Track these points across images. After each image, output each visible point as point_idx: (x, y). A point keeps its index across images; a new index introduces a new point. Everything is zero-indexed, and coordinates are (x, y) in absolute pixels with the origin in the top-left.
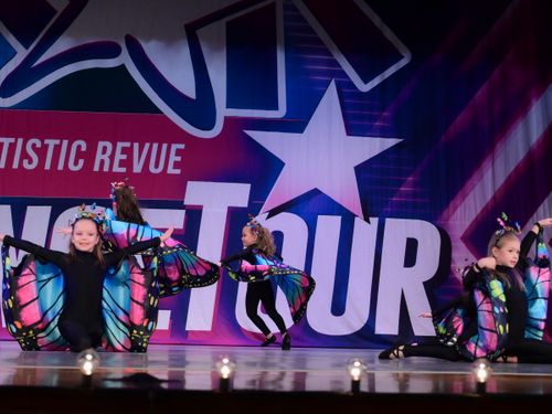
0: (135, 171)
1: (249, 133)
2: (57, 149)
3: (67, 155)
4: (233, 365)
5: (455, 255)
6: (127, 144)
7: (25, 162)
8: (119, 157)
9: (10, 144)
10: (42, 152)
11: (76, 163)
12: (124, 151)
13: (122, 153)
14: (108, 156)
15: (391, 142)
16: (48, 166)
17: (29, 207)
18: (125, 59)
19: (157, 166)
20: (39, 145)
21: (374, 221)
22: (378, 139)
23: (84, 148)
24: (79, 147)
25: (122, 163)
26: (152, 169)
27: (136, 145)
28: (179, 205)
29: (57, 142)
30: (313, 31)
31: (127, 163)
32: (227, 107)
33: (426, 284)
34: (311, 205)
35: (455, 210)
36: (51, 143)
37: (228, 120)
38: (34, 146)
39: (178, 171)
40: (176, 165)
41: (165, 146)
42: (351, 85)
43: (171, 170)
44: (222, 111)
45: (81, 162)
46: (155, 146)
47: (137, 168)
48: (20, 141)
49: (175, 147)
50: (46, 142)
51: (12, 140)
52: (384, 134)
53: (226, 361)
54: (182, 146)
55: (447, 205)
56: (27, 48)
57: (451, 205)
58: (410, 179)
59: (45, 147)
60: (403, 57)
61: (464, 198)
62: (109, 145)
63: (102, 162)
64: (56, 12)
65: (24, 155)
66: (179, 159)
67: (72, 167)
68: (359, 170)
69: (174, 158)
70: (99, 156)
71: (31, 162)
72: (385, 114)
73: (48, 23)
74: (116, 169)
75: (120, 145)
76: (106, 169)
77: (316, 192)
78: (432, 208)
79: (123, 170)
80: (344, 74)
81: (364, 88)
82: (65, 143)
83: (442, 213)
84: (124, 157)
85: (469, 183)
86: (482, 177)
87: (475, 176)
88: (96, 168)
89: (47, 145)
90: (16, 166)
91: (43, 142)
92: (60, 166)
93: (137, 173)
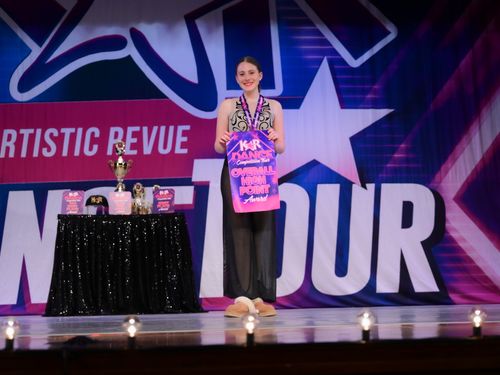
0: (145, 153)
2: (73, 137)
3: (81, 141)
5: (448, 215)
6: (137, 129)
7: (45, 150)
8: (131, 140)
9: (30, 135)
10: (59, 140)
11: (91, 149)
12: (135, 134)
13: (133, 136)
14: (121, 141)
15: (383, 113)
16: (65, 153)
17: (50, 193)
18: (131, 51)
19: (165, 147)
20: (56, 134)
21: (371, 187)
22: (370, 111)
23: (97, 135)
24: (93, 134)
25: (133, 146)
26: (161, 150)
27: (145, 129)
28: (187, 182)
29: (73, 130)
30: (303, 14)
31: (138, 146)
32: (228, 89)
33: (424, 243)
34: (310, 175)
35: (447, 172)
36: (67, 131)
38: (51, 135)
39: (185, 151)
40: (183, 145)
41: (172, 128)
42: (343, 62)
43: (179, 150)
44: (223, 93)
45: (96, 147)
46: (163, 128)
47: (147, 150)
48: (39, 131)
49: (181, 128)
50: (63, 130)
51: (32, 131)
52: (375, 105)
53: (251, 319)
54: (187, 128)
55: (439, 169)
56: (41, 46)
57: (442, 168)
58: (403, 146)
59: (62, 136)
60: (389, 33)
61: (455, 160)
62: (120, 130)
64: (65, 11)
65: (43, 144)
66: (185, 139)
67: (87, 153)
68: (354, 140)
69: (181, 139)
70: (112, 141)
71: (49, 150)
72: (376, 87)
73: (59, 21)
74: (128, 152)
75: (130, 130)
77: (314, 163)
78: (424, 172)
79: (135, 152)
80: (335, 52)
81: (355, 63)
82: (80, 130)
83: (434, 177)
84: (135, 140)
85: (458, 147)
86: (470, 140)
87: (464, 139)
88: (110, 152)
89: (64, 134)
90: (36, 154)
91: (59, 131)
92: (77, 153)
93: (147, 156)
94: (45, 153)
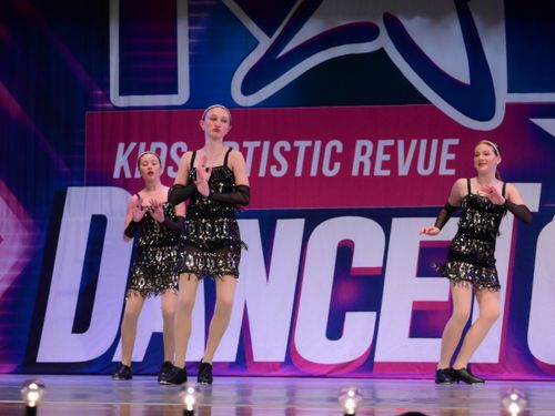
0: (400, 173)
1: (537, 121)
2: (309, 151)
3: (320, 158)
4: (524, 402)
6: (390, 142)
7: (273, 168)
8: (382, 157)
9: (255, 149)
10: (291, 156)
11: (331, 168)
12: (387, 150)
13: (385, 152)
14: (369, 158)
16: (299, 172)
17: (279, 221)
18: (384, 42)
19: (426, 167)
20: (288, 147)
23: (340, 149)
24: (334, 148)
25: (385, 165)
26: (421, 171)
27: (401, 143)
29: (309, 143)
31: (391, 165)
32: (510, 90)
36: (302, 145)
37: (510, 107)
38: (282, 149)
39: (452, 172)
40: (450, 164)
41: (435, 142)
43: (443, 171)
44: (503, 97)
45: (337, 166)
46: (424, 143)
47: (403, 170)
48: (267, 144)
49: (447, 143)
50: (297, 143)
51: (258, 144)
53: (514, 397)
54: (455, 142)
56: (270, 37)
59: (295, 150)
62: (369, 145)
63: (362, 164)
65: (272, 161)
66: (452, 157)
67: (327, 172)
69: (446, 156)
70: (358, 158)
71: (279, 168)
74: (379, 172)
75: (382, 144)
76: (366, 172)
79: (387, 173)
82: (318, 144)
84: (387, 157)
88: (355, 172)
89: (298, 148)
90: (262, 173)
91: (292, 144)
92: (314, 172)
93: (403, 177)
94: (275, 172)
